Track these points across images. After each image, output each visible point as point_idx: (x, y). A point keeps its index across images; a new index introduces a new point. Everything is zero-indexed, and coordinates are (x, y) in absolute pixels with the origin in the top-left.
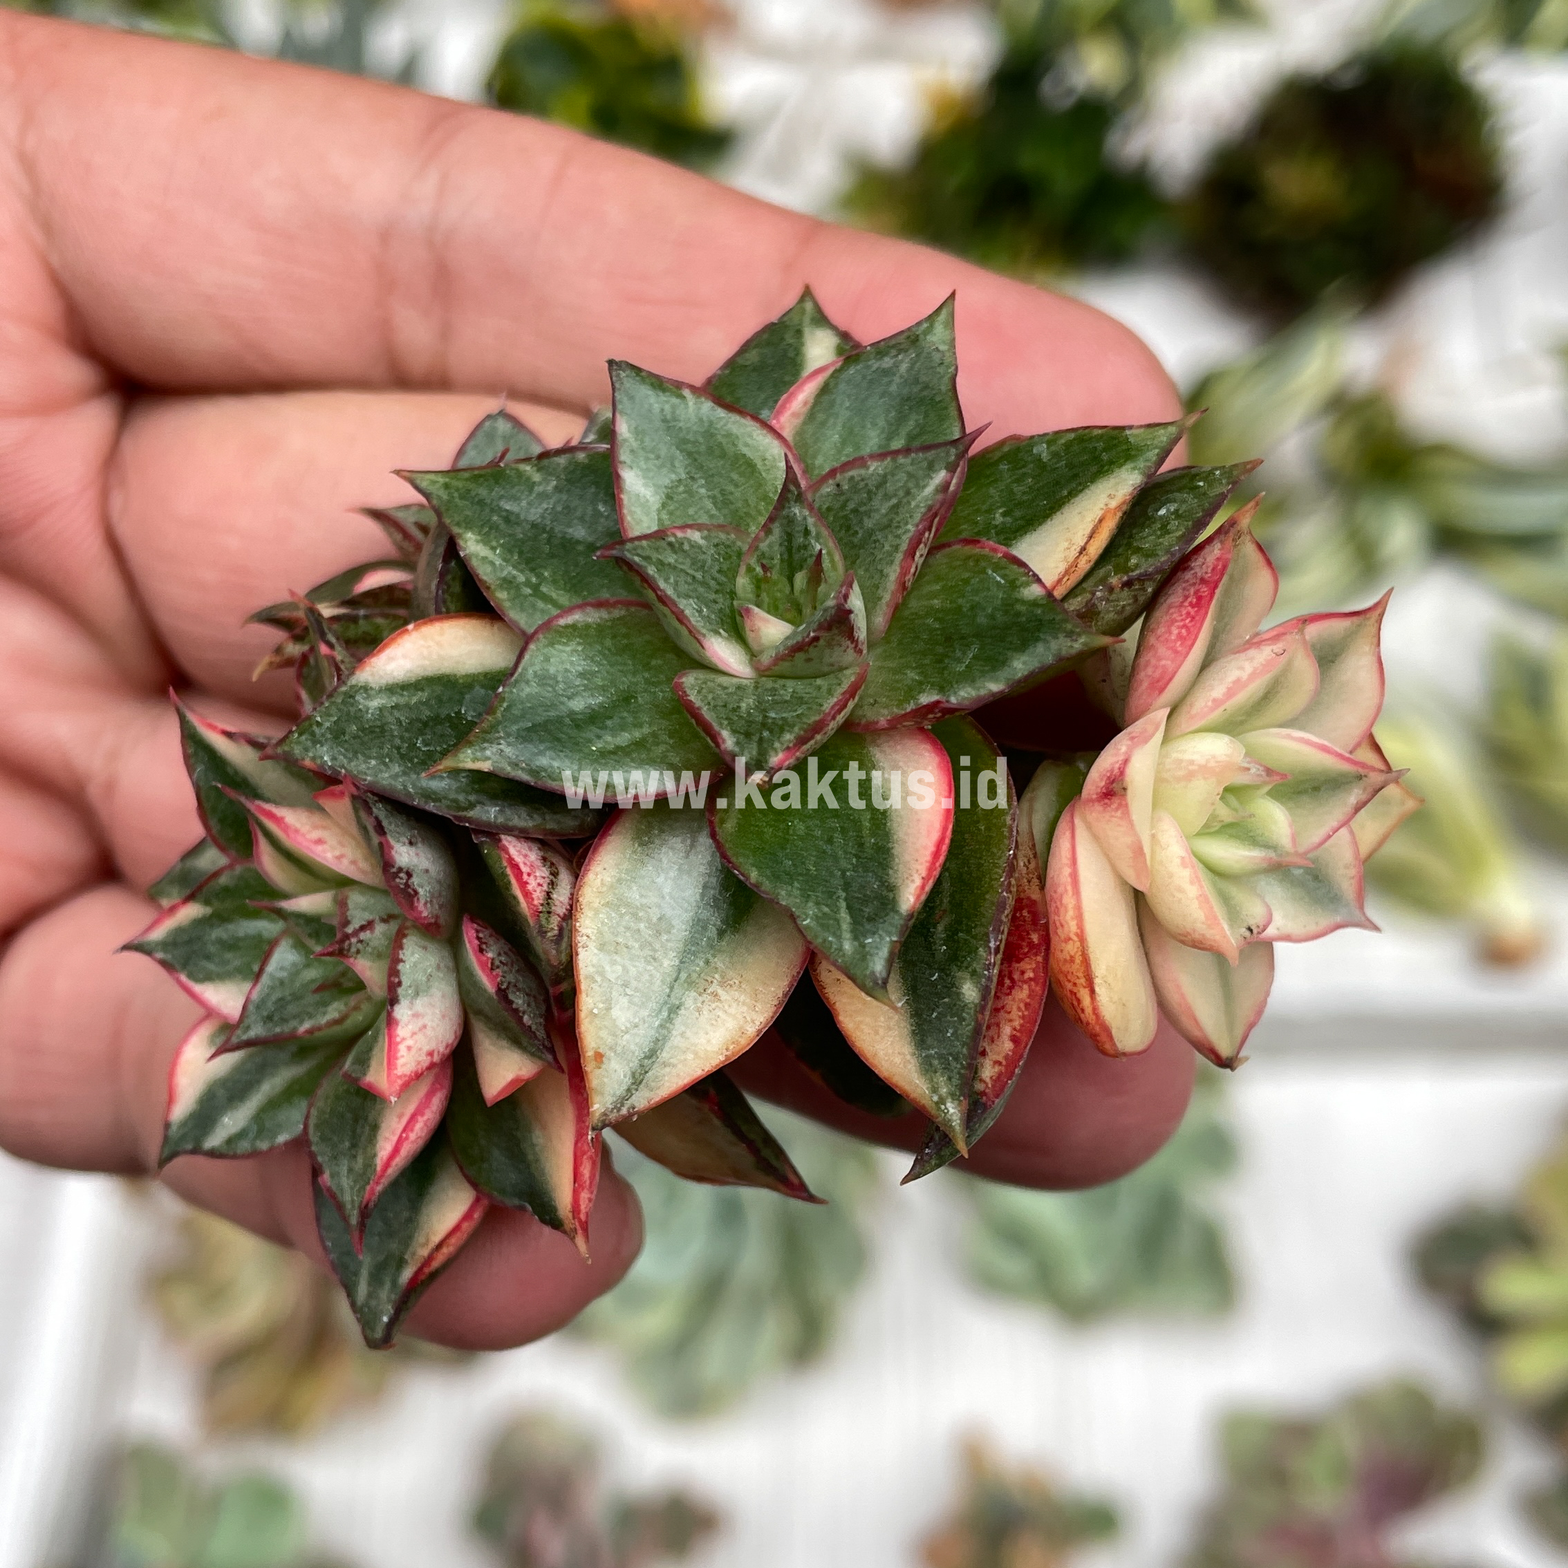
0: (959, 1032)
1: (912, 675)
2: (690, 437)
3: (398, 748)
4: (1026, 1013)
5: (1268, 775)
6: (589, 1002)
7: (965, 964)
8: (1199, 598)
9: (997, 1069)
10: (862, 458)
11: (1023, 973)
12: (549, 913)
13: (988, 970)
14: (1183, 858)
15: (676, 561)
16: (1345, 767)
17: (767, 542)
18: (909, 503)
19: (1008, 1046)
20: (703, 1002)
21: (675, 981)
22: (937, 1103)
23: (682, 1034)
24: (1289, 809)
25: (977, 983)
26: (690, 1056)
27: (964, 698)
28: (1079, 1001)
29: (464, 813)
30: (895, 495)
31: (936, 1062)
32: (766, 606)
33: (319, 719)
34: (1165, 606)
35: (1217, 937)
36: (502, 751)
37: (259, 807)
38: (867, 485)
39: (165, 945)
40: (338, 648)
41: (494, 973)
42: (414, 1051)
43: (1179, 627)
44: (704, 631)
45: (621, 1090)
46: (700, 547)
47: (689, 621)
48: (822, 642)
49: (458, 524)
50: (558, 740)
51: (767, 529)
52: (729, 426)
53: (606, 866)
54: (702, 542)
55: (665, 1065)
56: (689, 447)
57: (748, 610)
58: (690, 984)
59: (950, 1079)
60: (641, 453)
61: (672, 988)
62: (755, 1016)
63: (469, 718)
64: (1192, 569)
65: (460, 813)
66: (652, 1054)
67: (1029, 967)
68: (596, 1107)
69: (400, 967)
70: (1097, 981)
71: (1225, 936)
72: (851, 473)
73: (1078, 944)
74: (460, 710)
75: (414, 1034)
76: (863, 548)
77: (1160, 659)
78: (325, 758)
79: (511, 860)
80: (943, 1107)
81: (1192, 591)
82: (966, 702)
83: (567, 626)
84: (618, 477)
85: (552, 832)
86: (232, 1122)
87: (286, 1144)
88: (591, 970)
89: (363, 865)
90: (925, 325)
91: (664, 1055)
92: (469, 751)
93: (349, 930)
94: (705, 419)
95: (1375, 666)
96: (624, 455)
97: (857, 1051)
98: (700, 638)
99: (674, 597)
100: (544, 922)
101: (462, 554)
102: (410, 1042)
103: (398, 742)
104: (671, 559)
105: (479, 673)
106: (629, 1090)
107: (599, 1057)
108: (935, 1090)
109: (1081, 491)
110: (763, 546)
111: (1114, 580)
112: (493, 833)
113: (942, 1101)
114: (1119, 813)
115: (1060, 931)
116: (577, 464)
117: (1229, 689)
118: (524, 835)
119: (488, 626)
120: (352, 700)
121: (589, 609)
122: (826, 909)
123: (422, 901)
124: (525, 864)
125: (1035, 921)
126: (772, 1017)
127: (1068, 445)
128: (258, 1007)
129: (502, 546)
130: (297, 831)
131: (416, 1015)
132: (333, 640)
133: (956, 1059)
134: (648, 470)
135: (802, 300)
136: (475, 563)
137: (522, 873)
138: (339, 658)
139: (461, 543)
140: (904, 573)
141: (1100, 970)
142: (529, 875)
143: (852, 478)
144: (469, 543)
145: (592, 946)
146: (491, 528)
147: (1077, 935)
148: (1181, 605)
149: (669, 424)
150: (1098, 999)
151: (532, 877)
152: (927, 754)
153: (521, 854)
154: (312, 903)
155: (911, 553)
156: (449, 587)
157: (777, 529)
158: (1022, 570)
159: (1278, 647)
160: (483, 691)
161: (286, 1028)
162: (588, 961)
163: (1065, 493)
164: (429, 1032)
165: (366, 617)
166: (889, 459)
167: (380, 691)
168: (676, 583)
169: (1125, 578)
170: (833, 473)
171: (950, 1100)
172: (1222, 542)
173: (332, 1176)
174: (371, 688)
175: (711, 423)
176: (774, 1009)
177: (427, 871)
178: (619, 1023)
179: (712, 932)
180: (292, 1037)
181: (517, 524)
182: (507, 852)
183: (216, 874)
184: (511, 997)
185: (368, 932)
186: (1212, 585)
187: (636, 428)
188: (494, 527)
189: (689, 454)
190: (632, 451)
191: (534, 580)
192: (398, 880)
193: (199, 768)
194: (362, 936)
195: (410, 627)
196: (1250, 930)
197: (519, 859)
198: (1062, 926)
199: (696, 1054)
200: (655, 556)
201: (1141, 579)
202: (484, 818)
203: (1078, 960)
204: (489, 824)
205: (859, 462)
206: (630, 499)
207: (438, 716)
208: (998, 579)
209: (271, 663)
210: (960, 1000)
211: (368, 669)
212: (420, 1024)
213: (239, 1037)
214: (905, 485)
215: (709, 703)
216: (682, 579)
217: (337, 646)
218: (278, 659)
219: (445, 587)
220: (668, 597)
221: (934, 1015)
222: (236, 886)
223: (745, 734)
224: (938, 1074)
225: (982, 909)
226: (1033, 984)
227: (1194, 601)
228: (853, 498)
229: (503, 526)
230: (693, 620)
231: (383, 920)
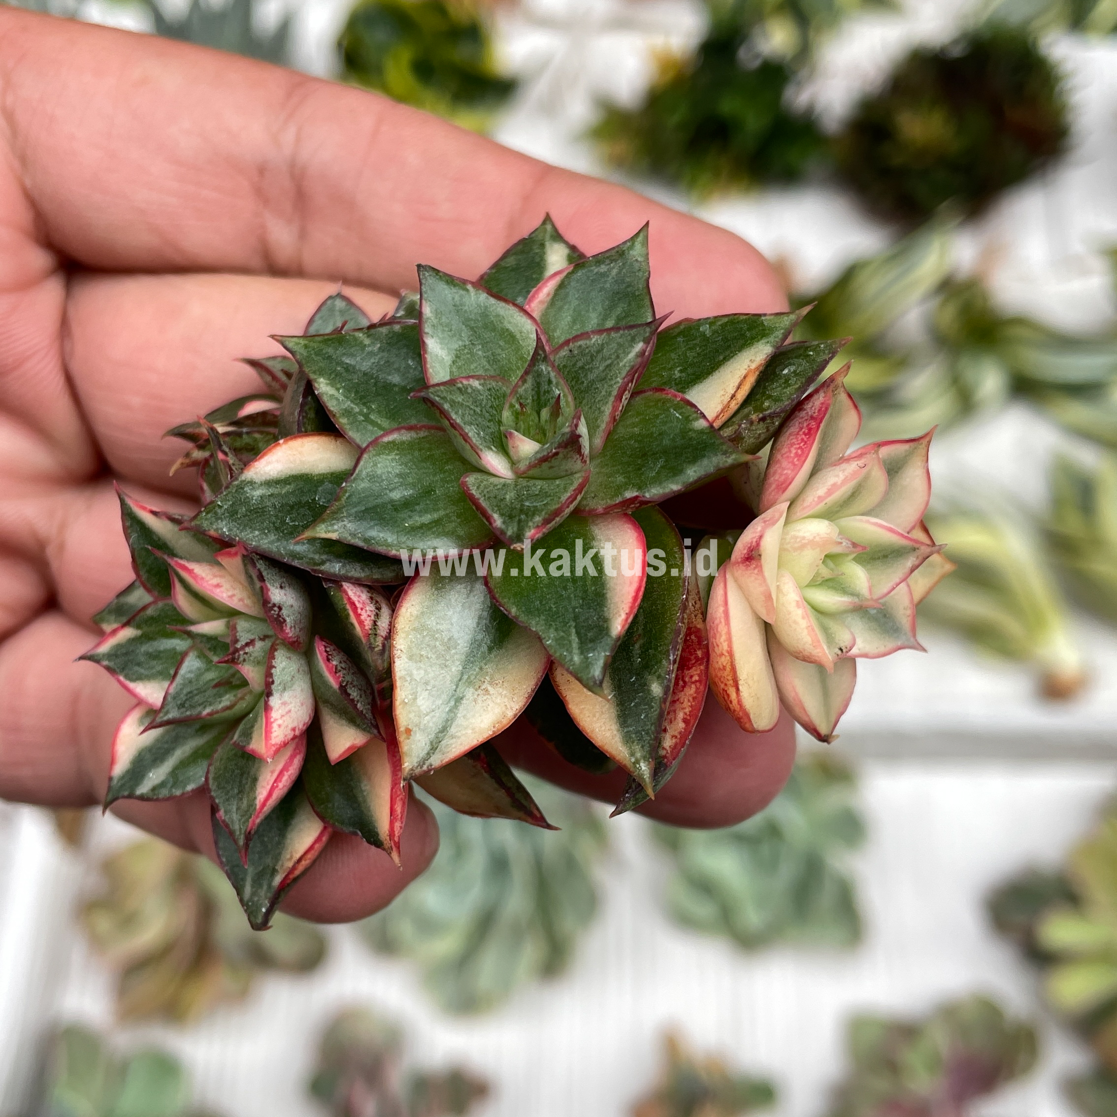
0: (649, 716)
1: (620, 479)
2: (473, 316)
3: (274, 523)
4: (693, 703)
5: (853, 547)
6: (402, 694)
7: (653, 671)
8: (810, 429)
9: (674, 741)
10: (587, 333)
11: (691, 677)
12: (376, 635)
13: (669, 675)
14: (798, 602)
15: (463, 400)
16: (904, 542)
17: (524, 388)
18: (618, 364)
19: (682, 725)
20: (478, 695)
21: (460, 680)
22: (634, 763)
23: (464, 717)
24: (867, 570)
25: (660, 684)
26: (470, 731)
27: (655, 494)
28: (728, 695)
29: (318, 568)
30: (609, 358)
31: (633, 736)
32: (522, 430)
33: (219, 503)
34: (788, 433)
35: (820, 654)
36: (345, 526)
37: (176, 562)
38: (590, 351)
39: (109, 656)
40: (230, 455)
41: (337, 675)
42: (282, 728)
43: (796, 449)
44: (481, 447)
45: (423, 754)
46: (479, 391)
47: (472, 441)
48: (561, 455)
49: (314, 372)
50: (384, 519)
51: (523, 379)
52: (498, 309)
53: (414, 603)
54: (480, 387)
55: (453, 737)
56: (472, 324)
57: (511, 434)
58: (470, 683)
59: (643, 747)
60: (440, 327)
61: (457, 686)
62: (513, 704)
63: (321, 504)
64: (805, 410)
65: (315, 568)
66: (444, 730)
67: (695, 673)
68: (406, 765)
69: (273, 671)
70: (740, 683)
71: (825, 654)
72: (580, 343)
73: (728, 658)
74: (315, 499)
75: (282, 716)
76: (587, 393)
77: (784, 469)
78: (224, 530)
79: (349, 599)
80: (638, 766)
81: (805, 425)
82: (656, 497)
83: (389, 443)
84: (424, 342)
85: (377, 581)
86: (155, 777)
87: (193, 791)
88: (403, 673)
89: (248, 602)
90: (628, 244)
91: (453, 730)
92: (323, 526)
93: (238, 646)
94: (482, 305)
95: (925, 475)
96: (427, 329)
97: (581, 728)
98: (480, 452)
99: (462, 425)
100: (372, 640)
101: (316, 392)
102: (280, 722)
103: (274, 519)
104: (460, 399)
105: (328, 473)
106: (428, 754)
107: (408, 731)
108: (632, 754)
109: (732, 357)
110: (521, 390)
111: (754, 417)
112: (337, 581)
113: (637, 762)
114: (756, 571)
115: (716, 649)
116: (394, 333)
117: (829, 490)
118: (357, 582)
119: (333, 441)
120: (242, 491)
121: (403, 431)
122: (562, 634)
123: (288, 627)
124: (359, 602)
125: (700, 642)
126: (524, 706)
127: (723, 326)
128: (174, 698)
129: (344, 387)
130: (202, 579)
131: (284, 704)
132: (227, 450)
133: (647, 733)
134: (444, 338)
135: (544, 223)
136: (325, 399)
137: (357, 608)
138: (231, 462)
139: (316, 385)
140: (615, 409)
141: (743, 674)
142: (362, 609)
143: (580, 346)
144: (322, 385)
145: (404, 657)
146: (336, 375)
147: (728, 653)
148: (798, 434)
149: (458, 309)
150: (741, 694)
151: (364, 611)
152: (629, 531)
153: (356, 595)
154: (212, 627)
155: (619, 397)
156: (307, 414)
157: (530, 380)
158: (693, 409)
159: (861, 462)
160: (330, 485)
161: (194, 712)
162: (401, 667)
163: (721, 358)
164: (293, 714)
165: (247, 433)
166: (605, 334)
167: (261, 484)
168: (463, 415)
169: (761, 415)
170: (567, 342)
171: (642, 761)
172: (825, 392)
173: (226, 812)
174: (255, 483)
175: (486, 307)
176: (525, 700)
177: (292, 606)
178: (421, 708)
179: (484, 648)
180: (198, 718)
181: (354, 373)
182: (347, 594)
183: (144, 608)
184: (349, 691)
185: (251, 647)
186: (818, 421)
187: (436, 310)
188: (338, 375)
189: (472, 328)
190: (434, 326)
191: (365, 410)
192: (273, 612)
193: (134, 536)
194: (247, 650)
195: (281, 441)
196: (841, 649)
197: (355, 599)
198: (718, 646)
199: (473, 729)
200: (449, 397)
201: (771, 416)
202: (332, 570)
203: (728, 668)
204: (335, 575)
205: (584, 335)
206: (431, 357)
207: (300, 502)
208: (677, 415)
209: (182, 464)
210: (650, 694)
211: (252, 469)
212: (287, 709)
213: (162, 717)
214: (616, 351)
215: (485, 496)
216: (467, 412)
217: (229, 454)
218: (187, 461)
219: (304, 414)
220: (459, 425)
221: (633, 704)
222: (159, 615)
223: (509, 516)
224: (635, 744)
225: (665, 634)
226: (698, 684)
227: (807, 431)
228: (580, 360)
229: (345, 374)
230: (474, 440)
231: (261, 639)
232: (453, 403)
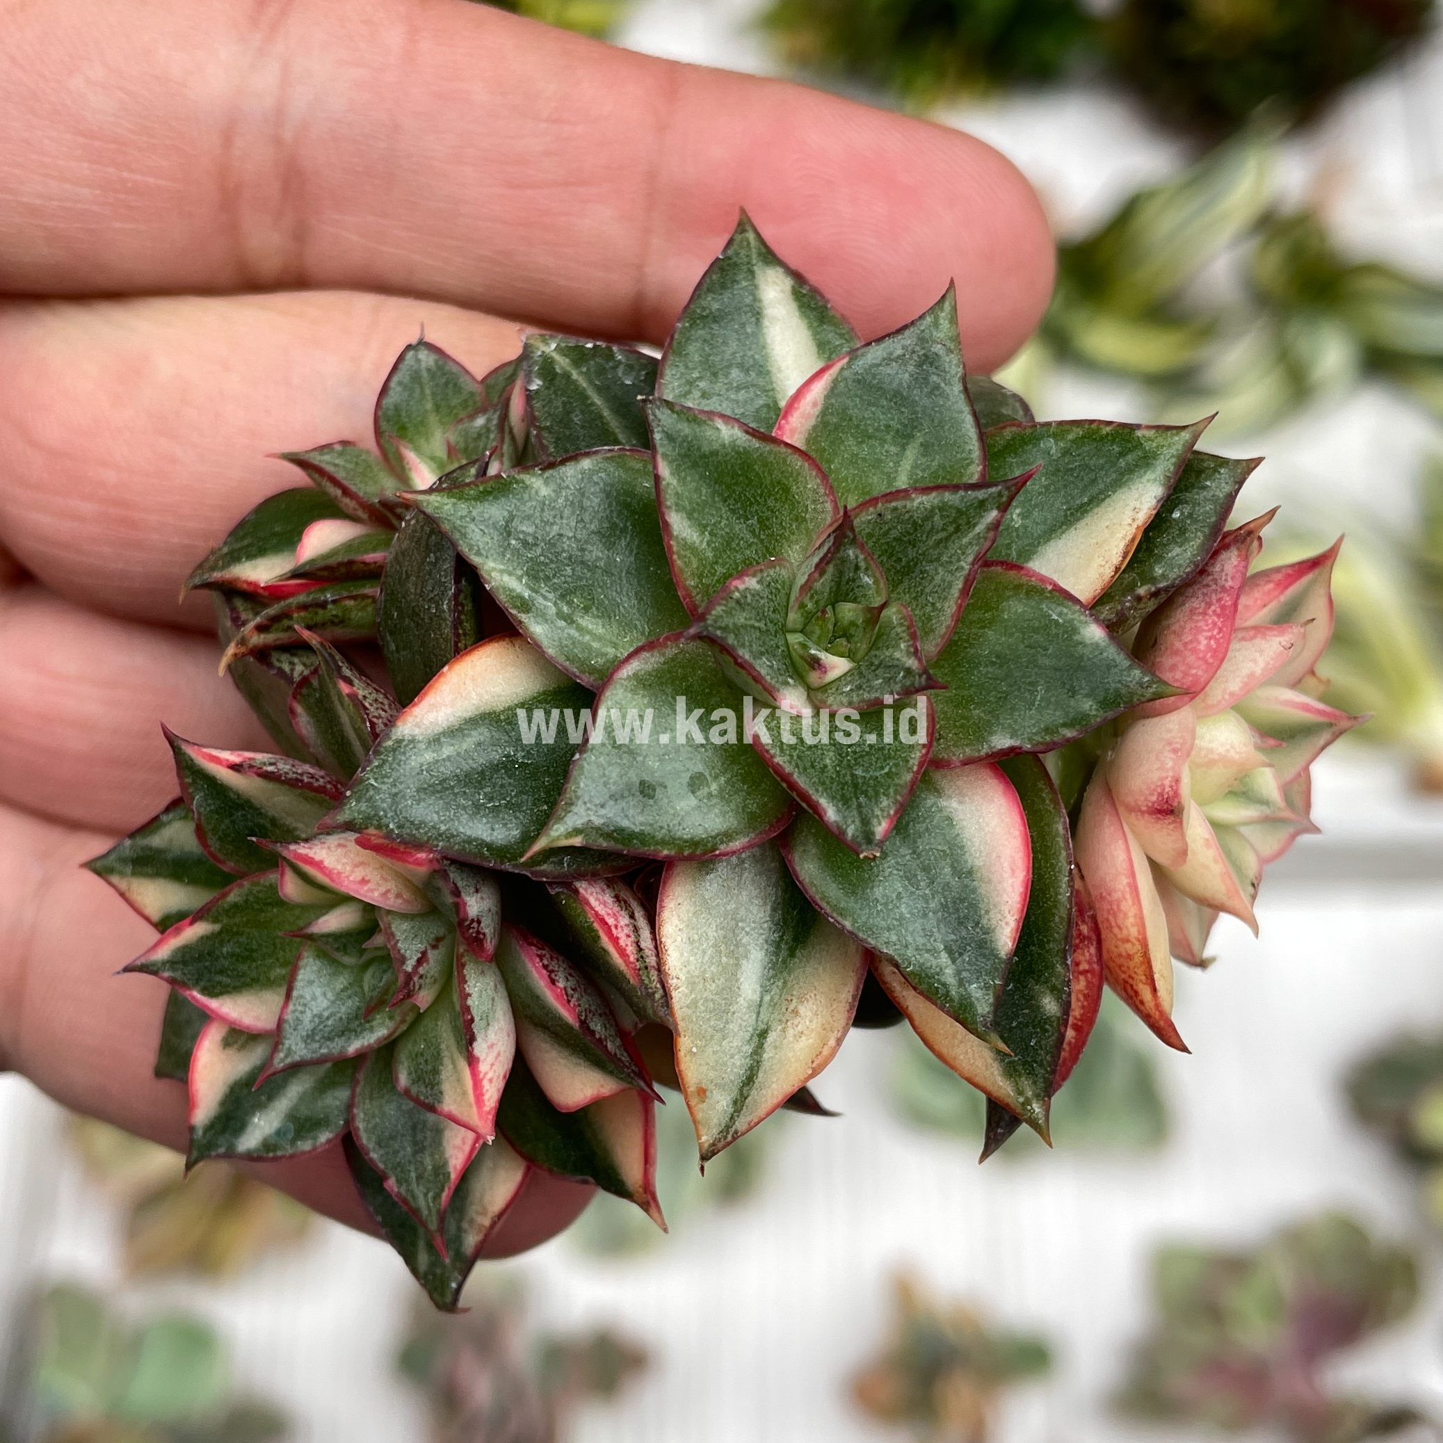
0: (1043, 1042)
2: (729, 470)
3: (464, 808)
4: (1085, 1003)
6: (686, 1042)
7: (1043, 979)
8: (1223, 608)
10: (906, 490)
11: (1077, 964)
12: (646, 968)
13: (1067, 986)
14: (1207, 840)
15: (746, 619)
16: (1320, 720)
17: (820, 581)
18: (960, 539)
20: (787, 1020)
21: (760, 1006)
22: (1023, 1104)
23: (773, 1056)
25: (1058, 999)
28: (1136, 993)
30: (943, 530)
31: (1020, 1068)
33: (372, 782)
35: (1237, 907)
36: (592, 822)
37: (295, 851)
38: (911, 517)
39: (172, 963)
41: (571, 1003)
42: (494, 1080)
43: (1206, 638)
44: (777, 686)
45: (725, 1119)
46: (758, 593)
47: (766, 681)
49: (478, 553)
51: (820, 567)
54: (758, 587)
56: (729, 480)
58: (773, 1005)
59: (1035, 1083)
60: (687, 495)
61: (758, 1013)
63: (520, 760)
64: (1213, 575)
66: (749, 1081)
68: (703, 1137)
69: (469, 1002)
70: (1156, 976)
71: (1244, 906)
72: (894, 504)
73: (1138, 947)
74: (509, 753)
75: (492, 1065)
76: (909, 575)
77: (1190, 667)
78: (391, 826)
79: (596, 913)
80: (1029, 1107)
81: (1214, 598)
82: (1041, 746)
84: (665, 522)
86: (264, 1124)
88: (686, 1010)
89: (409, 897)
90: (929, 319)
91: (760, 1079)
92: (560, 827)
93: (408, 968)
94: (741, 449)
95: (1328, 598)
96: (669, 501)
98: (776, 693)
99: (752, 661)
100: (646, 982)
101: (486, 586)
102: (488, 1077)
103: (462, 800)
104: (741, 618)
106: (732, 1118)
107: (701, 1090)
108: (1020, 1093)
109: (1103, 500)
110: (818, 585)
111: (1142, 590)
112: (566, 882)
113: (1028, 1102)
115: (1116, 930)
117: (1246, 684)
118: (594, 877)
119: (509, 649)
120: (403, 758)
121: (645, 655)
122: (927, 955)
123: (488, 940)
124: (609, 914)
125: (1082, 912)
127: (1078, 442)
129: (527, 574)
130: (339, 873)
131: (492, 1046)
133: (1041, 1065)
134: (692, 511)
136: (502, 598)
137: (609, 927)
138: (361, 693)
139: (484, 574)
142: (616, 927)
143: (895, 509)
144: (493, 574)
145: (681, 984)
146: (513, 555)
147: (1138, 940)
148: (1204, 613)
150: (1161, 995)
151: (620, 929)
153: (600, 902)
154: (341, 922)
155: (966, 592)
161: (334, 1049)
162: (681, 1001)
166: (934, 494)
167: (429, 743)
168: (750, 645)
169: (1153, 589)
170: (873, 502)
171: (1034, 1100)
172: (1238, 549)
173: (399, 1182)
174: (419, 742)
175: (748, 453)
177: (489, 911)
180: (344, 1058)
181: (536, 545)
182: (592, 909)
184: (592, 1026)
185: (424, 964)
187: (677, 469)
188: (514, 553)
189: (728, 487)
190: (675, 494)
191: (565, 609)
192: (471, 931)
193: (198, 796)
194: (421, 970)
196: (1253, 885)
197: (601, 910)
198: (1118, 927)
199: (786, 1071)
200: (730, 622)
201: (1166, 589)
202: (558, 870)
203: (1138, 959)
204: (563, 874)
205: (902, 494)
207: (491, 763)
208: (1056, 617)
209: (235, 655)
210: (1040, 1012)
211: (412, 719)
212: (495, 1054)
213: (282, 1060)
214: (955, 521)
215: (797, 766)
216: (754, 636)
217: (356, 682)
218: (243, 650)
219: (460, 608)
220: (746, 661)
221: (1014, 1024)
222: (246, 901)
223: (844, 801)
224: (1023, 1079)
225: (1052, 924)
226: (1089, 975)
227: (1219, 610)
228: (895, 528)
229: (522, 551)
230: (768, 678)
231: (434, 947)
232: (737, 630)
